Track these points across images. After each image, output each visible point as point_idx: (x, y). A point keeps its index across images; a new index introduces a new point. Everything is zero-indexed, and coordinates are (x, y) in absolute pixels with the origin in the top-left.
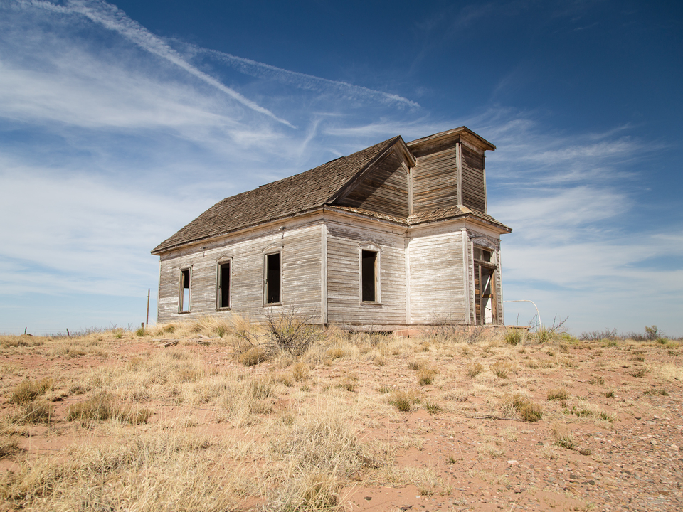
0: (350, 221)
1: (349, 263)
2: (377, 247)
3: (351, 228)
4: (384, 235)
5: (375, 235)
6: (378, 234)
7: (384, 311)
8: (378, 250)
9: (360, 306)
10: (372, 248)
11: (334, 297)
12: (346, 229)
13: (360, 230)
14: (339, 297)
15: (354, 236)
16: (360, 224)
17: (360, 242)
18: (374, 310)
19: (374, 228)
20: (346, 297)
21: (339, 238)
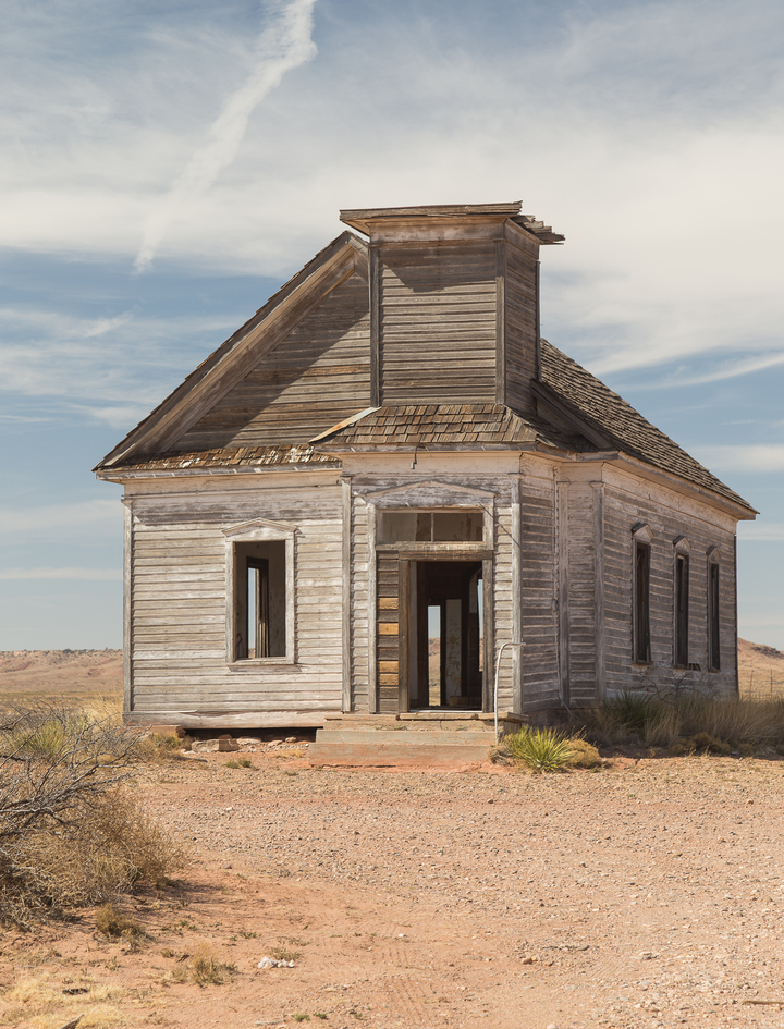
0: (199, 484)
1: (196, 578)
2: (282, 529)
3: (200, 499)
4: (308, 496)
5: (275, 501)
6: (289, 496)
7: (308, 678)
8: (288, 536)
9: (227, 671)
10: (266, 534)
11: (151, 657)
12: (188, 504)
13: (229, 498)
14: (168, 655)
15: (213, 516)
16: (228, 484)
17: (228, 526)
18: (275, 678)
19: (274, 484)
20: (189, 654)
21: (167, 527)
